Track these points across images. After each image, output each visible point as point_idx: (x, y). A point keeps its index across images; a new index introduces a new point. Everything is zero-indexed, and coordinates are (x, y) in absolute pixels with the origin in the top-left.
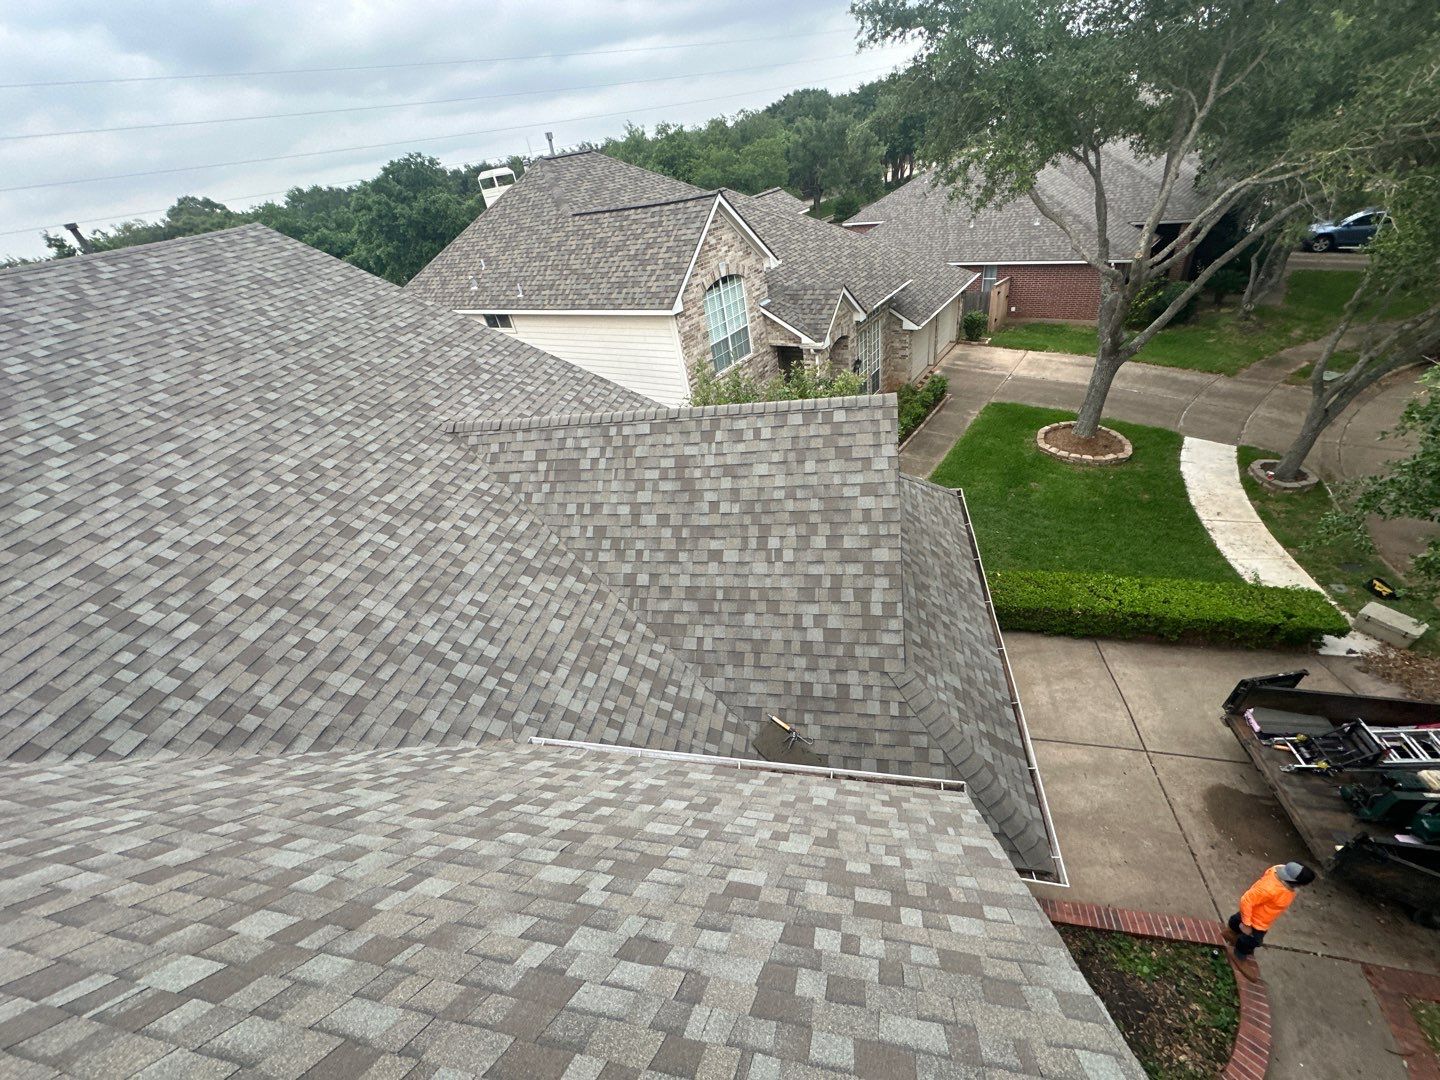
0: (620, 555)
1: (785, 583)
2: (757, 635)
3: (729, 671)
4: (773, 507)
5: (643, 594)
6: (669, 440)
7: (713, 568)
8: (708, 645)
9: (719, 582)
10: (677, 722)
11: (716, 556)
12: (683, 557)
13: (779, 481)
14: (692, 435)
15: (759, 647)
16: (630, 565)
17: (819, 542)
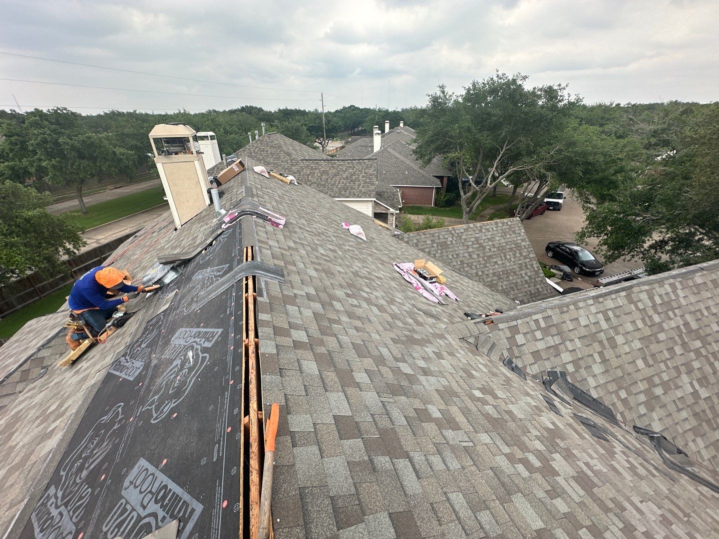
0: (471, 267)
1: (515, 267)
2: (514, 281)
3: (513, 292)
4: (504, 248)
5: (482, 277)
6: (470, 233)
7: (497, 266)
8: (504, 287)
9: (500, 270)
11: (496, 263)
12: (488, 265)
13: (503, 241)
14: (476, 231)
15: (516, 285)
16: (475, 270)
17: (518, 255)
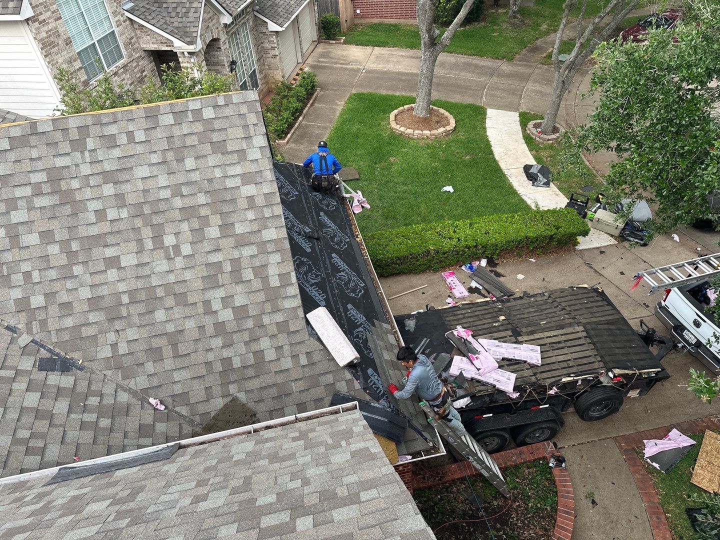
1: (188, 275)
2: (170, 328)
3: (150, 367)
4: (162, 206)
5: (41, 316)
6: (35, 153)
7: (113, 274)
8: (123, 349)
9: (122, 287)
10: (104, 429)
11: (113, 262)
12: (77, 270)
13: (163, 181)
14: (60, 146)
15: (174, 339)
16: (19, 289)
17: (213, 232)
